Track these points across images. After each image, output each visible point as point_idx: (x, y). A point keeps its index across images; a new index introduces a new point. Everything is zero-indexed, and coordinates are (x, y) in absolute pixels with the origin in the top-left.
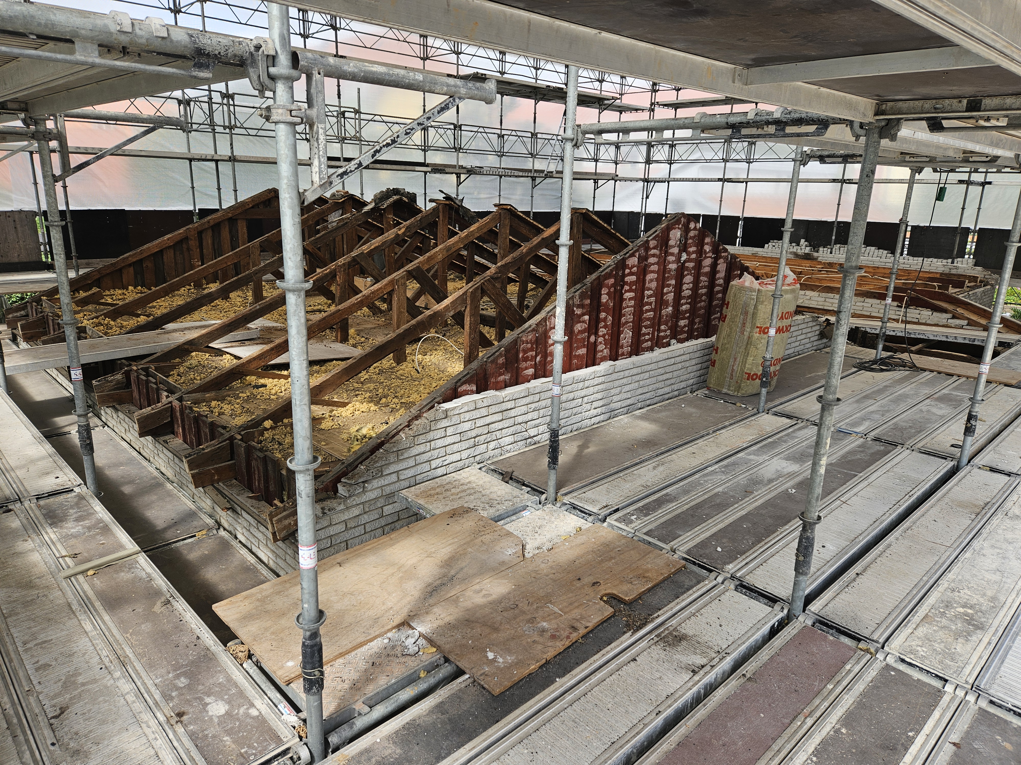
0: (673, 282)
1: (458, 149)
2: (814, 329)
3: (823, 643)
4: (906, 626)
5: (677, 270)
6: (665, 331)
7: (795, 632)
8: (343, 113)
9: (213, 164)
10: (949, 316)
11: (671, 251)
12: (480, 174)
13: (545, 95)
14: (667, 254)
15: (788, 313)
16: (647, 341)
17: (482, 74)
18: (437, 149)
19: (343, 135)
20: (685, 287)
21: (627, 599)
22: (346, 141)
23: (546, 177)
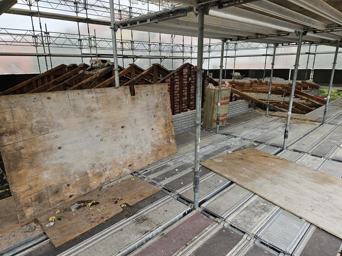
0: (186, 88)
1: (133, 49)
2: (246, 104)
3: (201, 219)
4: (237, 211)
5: (188, 84)
6: (185, 106)
7: (192, 215)
8: (91, 38)
9: (44, 57)
10: (300, 99)
11: (184, 77)
12: (142, 58)
14: (183, 78)
15: (227, 97)
16: (177, 110)
18: (127, 50)
19: (91, 45)
20: (191, 90)
21: (131, 205)
22: (92, 48)
23: (164, 58)
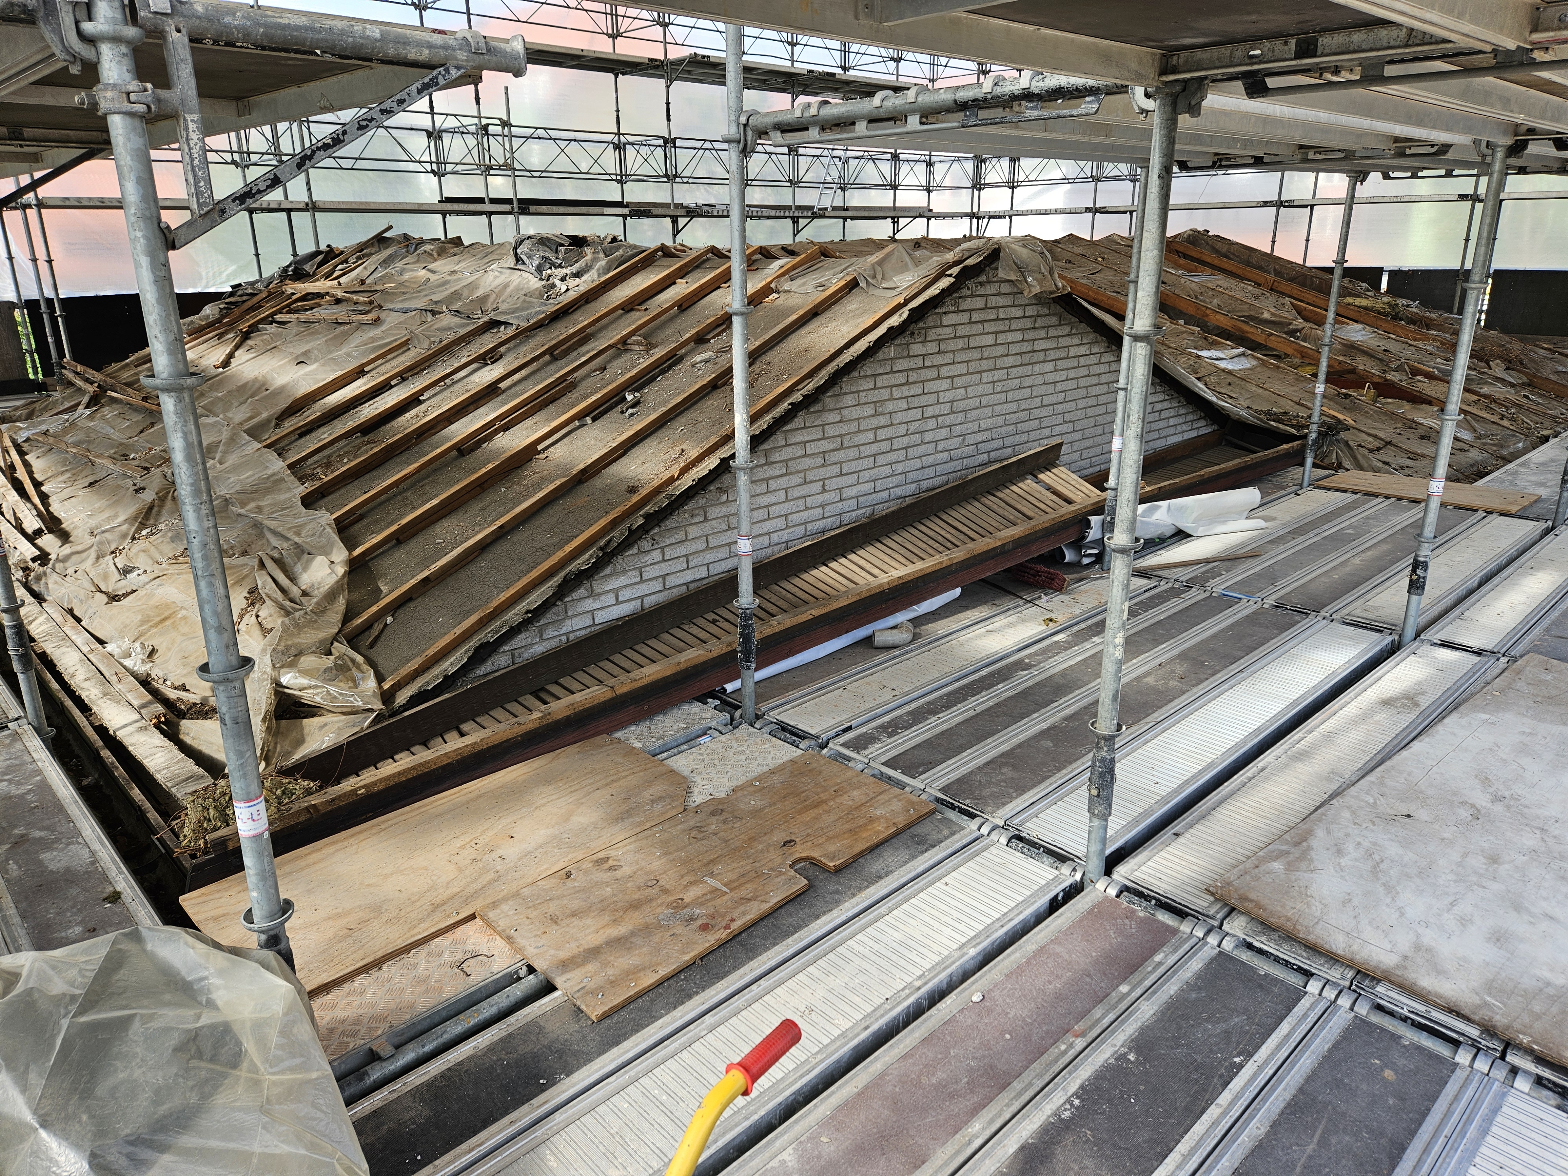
1: (671, 177)
7: (1085, 907)
8: (485, 128)
9: (284, 215)
12: (707, 215)
13: (807, 86)
17: (703, 57)
18: (642, 179)
19: (487, 162)
21: (832, 864)
22: (492, 172)
23: (814, 216)
